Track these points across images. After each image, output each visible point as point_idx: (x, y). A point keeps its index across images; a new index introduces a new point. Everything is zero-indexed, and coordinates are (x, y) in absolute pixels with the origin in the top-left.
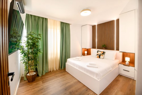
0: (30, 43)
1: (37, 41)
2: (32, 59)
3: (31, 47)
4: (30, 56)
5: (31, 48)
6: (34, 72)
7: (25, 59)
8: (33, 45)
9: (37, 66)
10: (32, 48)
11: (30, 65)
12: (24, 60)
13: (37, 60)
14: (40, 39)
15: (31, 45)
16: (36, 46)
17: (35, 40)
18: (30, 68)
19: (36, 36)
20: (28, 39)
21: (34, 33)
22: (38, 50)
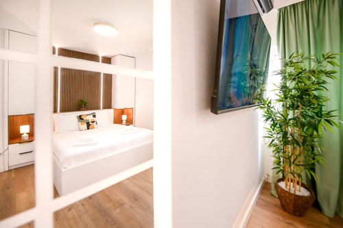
0: (290, 90)
1: (318, 83)
2: (295, 142)
3: (293, 104)
4: (290, 129)
5: (293, 107)
6: (303, 185)
7: (275, 136)
8: (300, 97)
9: (313, 170)
10: (298, 106)
11: (289, 158)
12: (271, 139)
13: (315, 151)
14: (328, 74)
15: (293, 97)
16: (314, 101)
17: (309, 78)
18: (287, 169)
19: (313, 65)
20: (285, 78)
21: (306, 55)
22: (319, 114)
